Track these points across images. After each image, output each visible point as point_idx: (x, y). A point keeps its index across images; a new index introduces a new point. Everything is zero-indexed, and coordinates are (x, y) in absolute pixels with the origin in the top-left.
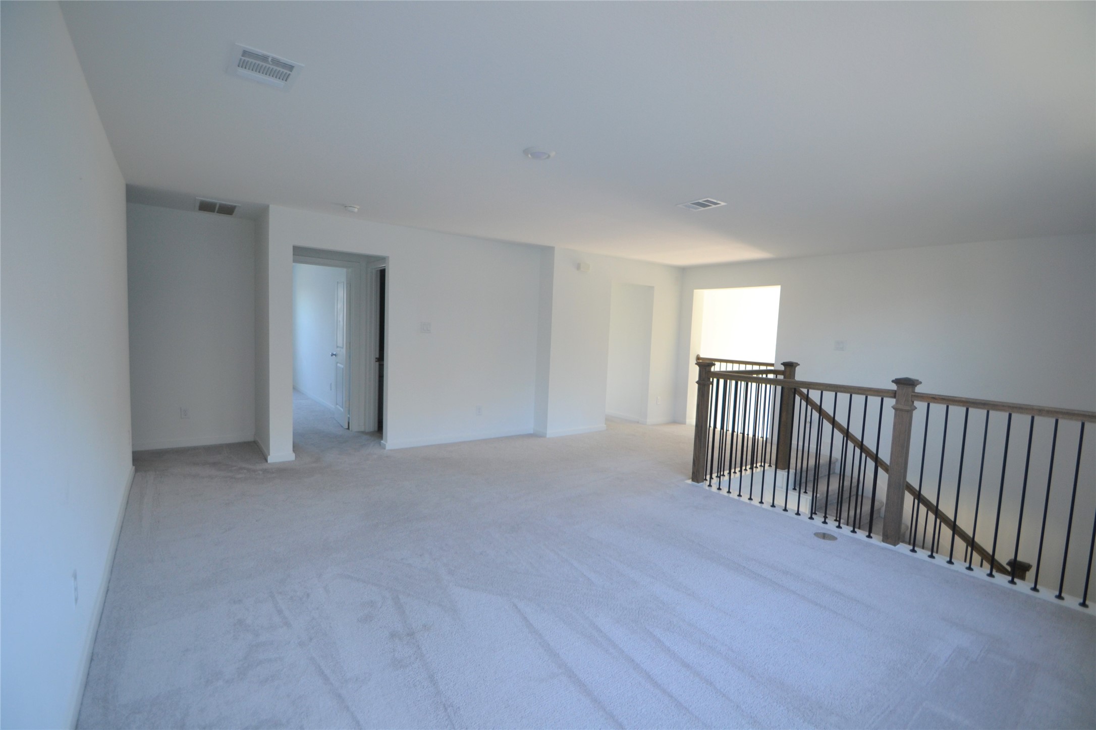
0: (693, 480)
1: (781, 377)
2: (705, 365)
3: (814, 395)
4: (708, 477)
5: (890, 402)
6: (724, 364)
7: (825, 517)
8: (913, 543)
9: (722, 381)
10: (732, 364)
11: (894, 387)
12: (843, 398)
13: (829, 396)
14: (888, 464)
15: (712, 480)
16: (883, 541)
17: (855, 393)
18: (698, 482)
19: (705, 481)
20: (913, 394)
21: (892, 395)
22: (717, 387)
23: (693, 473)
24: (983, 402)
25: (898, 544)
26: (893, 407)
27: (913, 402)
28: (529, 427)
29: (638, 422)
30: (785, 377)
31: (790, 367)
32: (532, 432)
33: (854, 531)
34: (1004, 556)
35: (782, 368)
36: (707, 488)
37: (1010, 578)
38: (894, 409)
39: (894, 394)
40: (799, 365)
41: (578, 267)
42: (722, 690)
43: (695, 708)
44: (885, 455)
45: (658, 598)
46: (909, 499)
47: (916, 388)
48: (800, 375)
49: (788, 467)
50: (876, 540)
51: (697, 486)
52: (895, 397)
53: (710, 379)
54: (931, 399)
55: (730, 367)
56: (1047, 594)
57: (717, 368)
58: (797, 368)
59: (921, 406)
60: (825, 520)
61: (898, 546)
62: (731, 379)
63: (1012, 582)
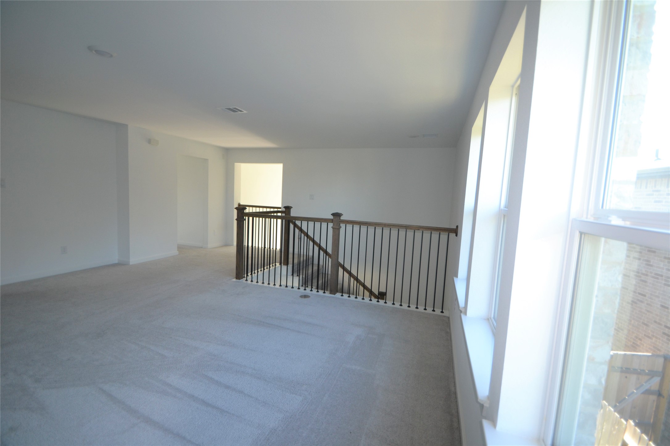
0: (237, 278)
1: (284, 215)
2: (241, 209)
3: (298, 223)
4: (245, 276)
5: (331, 225)
6: (251, 208)
7: (312, 288)
8: (342, 292)
9: (251, 218)
10: (255, 208)
11: (332, 217)
12: (311, 224)
13: (304, 224)
14: (331, 254)
15: (247, 277)
16: (330, 293)
17: (316, 221)
18: (239, 279)
19: (243, 278)
20: (340, 220)
21: (331, 221)
22: (248, 222)
23: (236, 274)
24: (365, 222)
25: (336, 293)
26: (332, 227)
27: (340, 224)
28: (115, 258)
29: (202, 247)
30: (285, 215)
31: (288, 209)
32: (117, 262)
33: (324, 293)
34: (375, 291)
35: (284, 210)
36: (245, 282)
37: (377, 300)
38: (332, 228)
39: (332, 221)
40: (292, 207)
41: (149, 141)
42: (248, 393)
43: (232, 409)
44: (330, 250)
45: (211, 353)
46: (341, 270)
47: (341, 217)
48: (293, 213)
49: (287, 264)
50: (327, 294)
51: (239, 282)
52: (332, 222)
53: (244, 217)
54: (347, 222)
55: (255, 210)
56: (389, 303)
57: (248, 210)
58: (292, 210)
59: (343, 226)
60: (311, 289)
61: (336, 295)
62: (256, 217)
63: (378, 301)
